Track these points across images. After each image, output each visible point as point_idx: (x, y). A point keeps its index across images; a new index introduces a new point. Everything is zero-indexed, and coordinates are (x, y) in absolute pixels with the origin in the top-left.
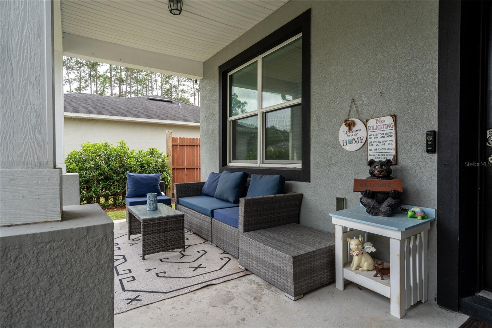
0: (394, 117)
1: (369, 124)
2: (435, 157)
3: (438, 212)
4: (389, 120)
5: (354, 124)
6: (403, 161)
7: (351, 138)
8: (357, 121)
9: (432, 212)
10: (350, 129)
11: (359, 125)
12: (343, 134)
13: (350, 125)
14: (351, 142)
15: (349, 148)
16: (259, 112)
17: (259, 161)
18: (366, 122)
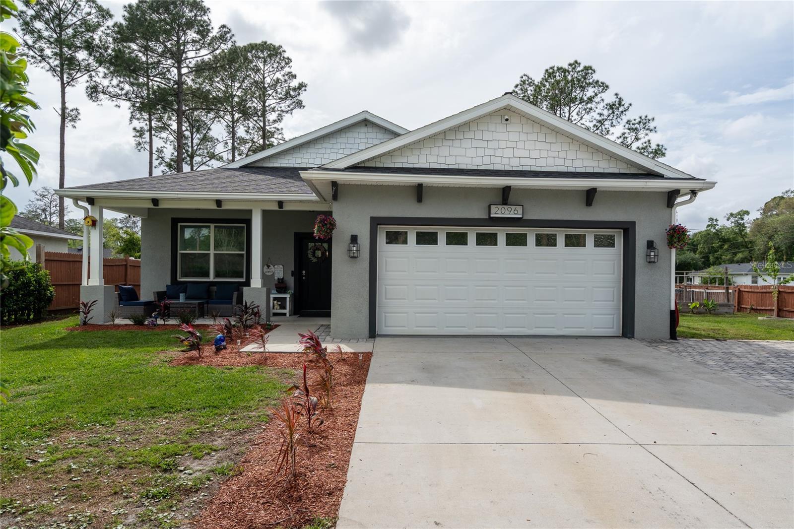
0: (283, 266)
1: (275, 267)
2: (293, 278)
3: (294, 292)
4: (281, 266)
5: (270, 266)
6: (286, 279)
7: (268, 271)
8: (271, 266)
9: (293, 291)
10: (268, 268)
11: (272, 266)
13: (268, 267)
15: (267, 274)
16: (212, 252)
17: (212, 278)
18: (274, 266)
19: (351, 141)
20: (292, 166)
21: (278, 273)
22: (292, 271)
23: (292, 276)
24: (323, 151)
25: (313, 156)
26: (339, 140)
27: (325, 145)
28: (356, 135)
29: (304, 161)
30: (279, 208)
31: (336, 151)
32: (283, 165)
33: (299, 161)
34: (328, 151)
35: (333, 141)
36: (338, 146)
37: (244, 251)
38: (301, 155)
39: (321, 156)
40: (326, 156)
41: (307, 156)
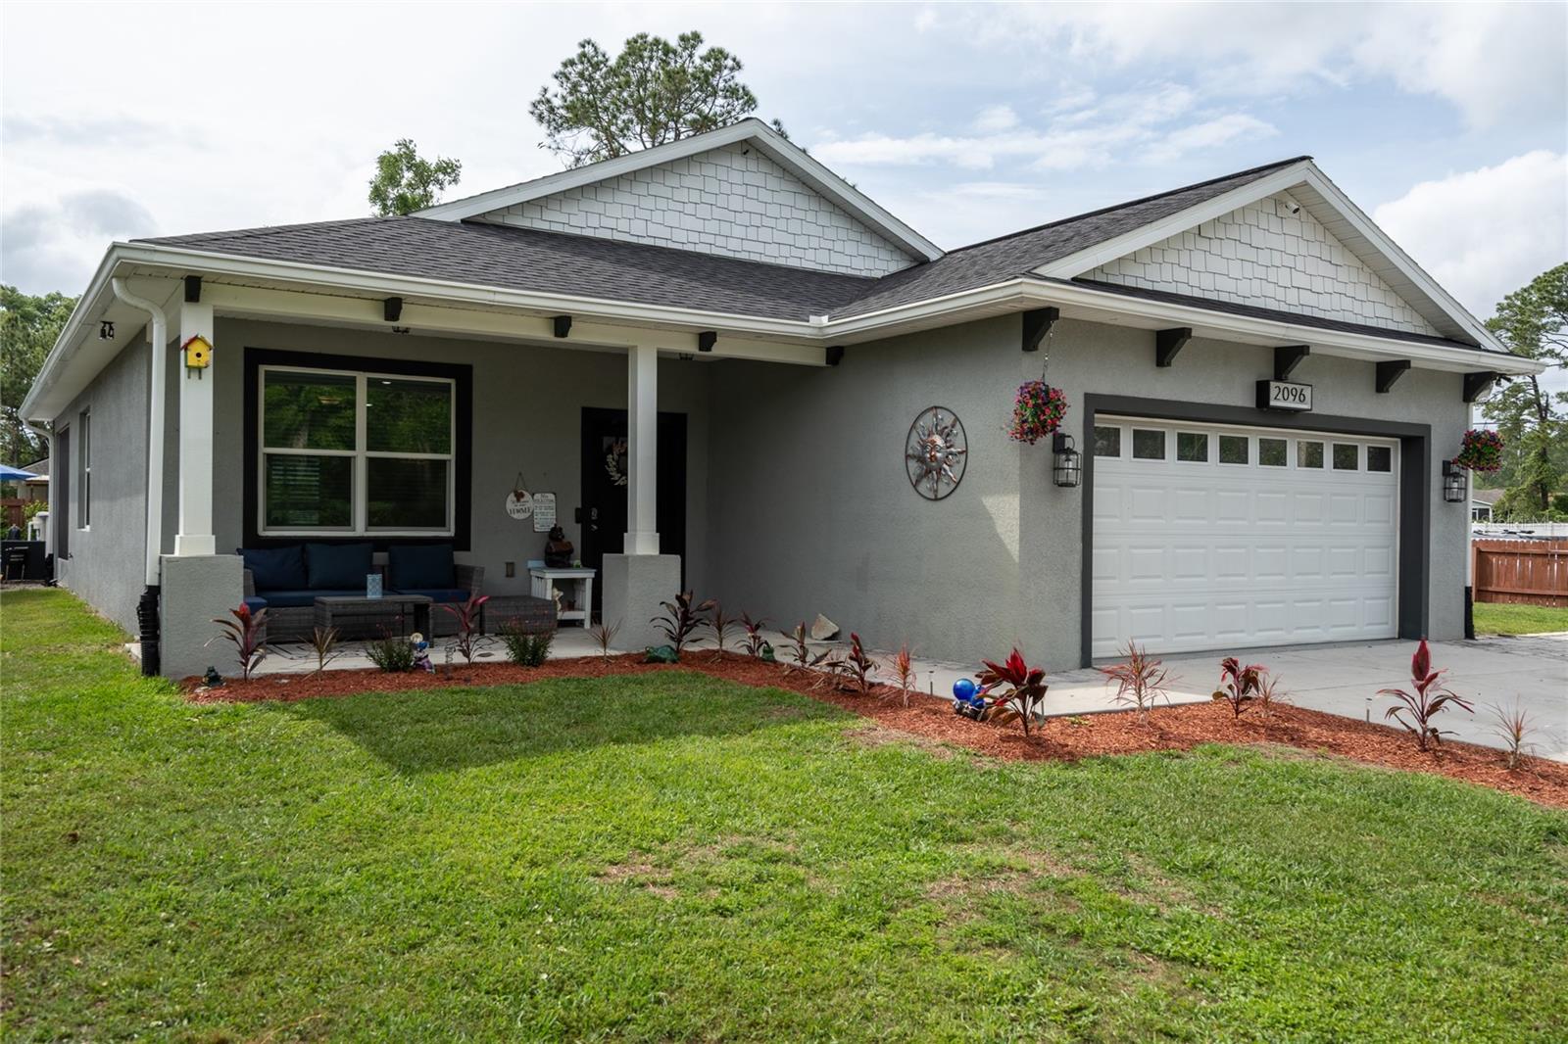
0: (555, 494)
1: (536, 497)
2: (580, 525)
4: (551, 497)
5: (522, 495)
7: (519, 508)
8: (526, 493)
10: (518, 500)
11: (527, 496)
12: (511, 503)
13: (519, 496)
14: (518, 511)
15: (516, 516)
16: (361, 455)
17: (359, 528)
18: (533, 495)
19: (712, 186)
20: (577, 232)
21: (543, 514)
22: (577, 510)
23: (577, 522)
24: (649, 203)
25: (628, 212)
26: (688, 181)
27: (654, 189)
28: (722, 173)
29: (606, 222)
30: (700, 350)
31: (679, 207)
32: (557, 228)
33: (594, 221)
34: (662, 204)
35: (672, 180)
36: (681, 194)
37: (448, 451)
38: (598, 207)
39: (646, 215)
40: (657, 217)
41: (614, 210)
